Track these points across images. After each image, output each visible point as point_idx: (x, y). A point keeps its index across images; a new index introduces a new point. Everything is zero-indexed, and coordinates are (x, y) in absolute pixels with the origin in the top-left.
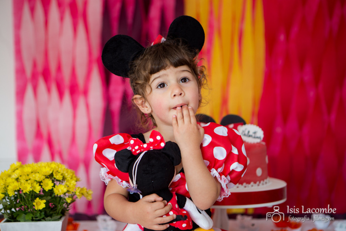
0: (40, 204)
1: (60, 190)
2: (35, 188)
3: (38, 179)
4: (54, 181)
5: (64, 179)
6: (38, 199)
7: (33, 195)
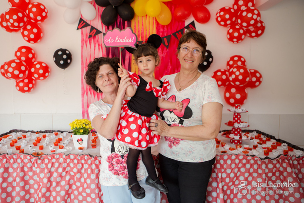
0: (82, 131)
1: (87, 127)
2: (80, 126)
3: (81, 124)
4: (86, 125)
5: (88, 124)
6: (81, 130)
7: (80, 129)
